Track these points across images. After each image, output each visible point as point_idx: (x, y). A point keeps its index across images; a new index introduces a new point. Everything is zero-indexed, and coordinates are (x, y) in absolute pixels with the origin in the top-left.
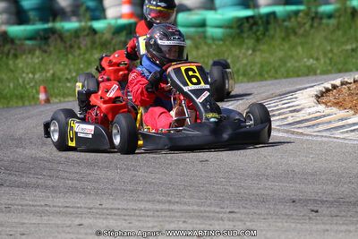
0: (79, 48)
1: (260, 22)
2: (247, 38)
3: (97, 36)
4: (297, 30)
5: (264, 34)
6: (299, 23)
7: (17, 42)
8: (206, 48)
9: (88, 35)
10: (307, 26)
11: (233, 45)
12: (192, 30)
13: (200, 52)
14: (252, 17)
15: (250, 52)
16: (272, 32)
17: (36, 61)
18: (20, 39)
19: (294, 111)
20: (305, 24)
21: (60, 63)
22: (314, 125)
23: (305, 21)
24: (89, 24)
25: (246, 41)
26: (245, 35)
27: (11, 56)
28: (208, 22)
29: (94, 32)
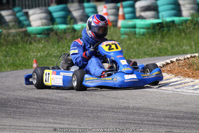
0: (66, 39)
1: (165, 26)
2: (158, 35)
3: (76, 33)
4: (185, 31)
5: (167, 33)
6: (187, 26)
7: (32, 36)
8: (135, 40)
9: (71, 32)
10: (191, 29)
11: (150, 39)
12: (128, 30)
13: (132, 42)
14: (161, 23)
15: (158, 42)
16: (171, 32)
17: (41, 46)
18: (34, 34)
20: (190, 27)
21: (54, 47)
23: (190, 25)
24: (72, 26)
25: (157, 36)
26: (157, 33)
27: (28, 42)
28: (137, 26)
29: (74, 30)
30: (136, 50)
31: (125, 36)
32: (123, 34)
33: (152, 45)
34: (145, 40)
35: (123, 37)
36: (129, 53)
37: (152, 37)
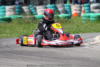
3: (59, 19)
7: (37, 19)
8: (89, 23)
9: (57, 18)
11: (97, 23)
13: (88, 24)
18: (38, 19)
19: (93, 41)
22: (97, 45)
24: (57, 15)
27: (35, 23)
28: (91, 16)
29: (59, 17)
30: (90, 28)
31: (85, 21)
32: (83, 20)
33: (98, 26)
34: (94, 24)
35: (83, 22)
36: (86, 30)
37: (98, 22)
